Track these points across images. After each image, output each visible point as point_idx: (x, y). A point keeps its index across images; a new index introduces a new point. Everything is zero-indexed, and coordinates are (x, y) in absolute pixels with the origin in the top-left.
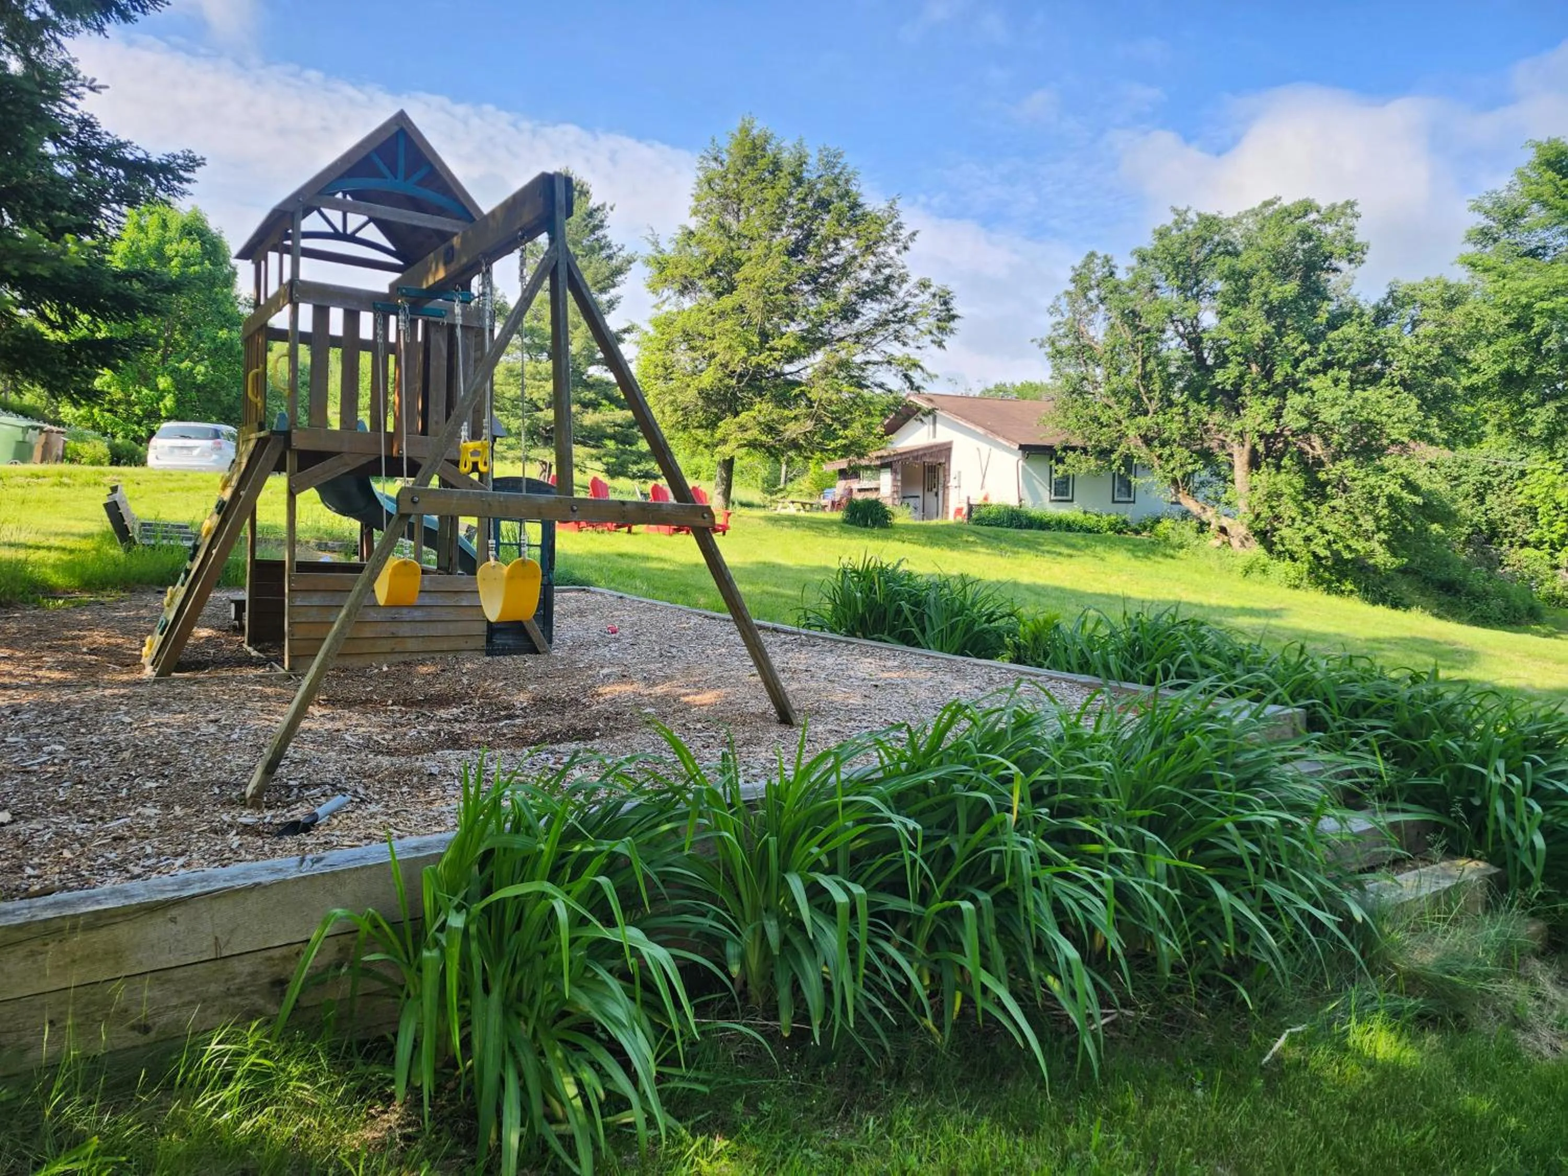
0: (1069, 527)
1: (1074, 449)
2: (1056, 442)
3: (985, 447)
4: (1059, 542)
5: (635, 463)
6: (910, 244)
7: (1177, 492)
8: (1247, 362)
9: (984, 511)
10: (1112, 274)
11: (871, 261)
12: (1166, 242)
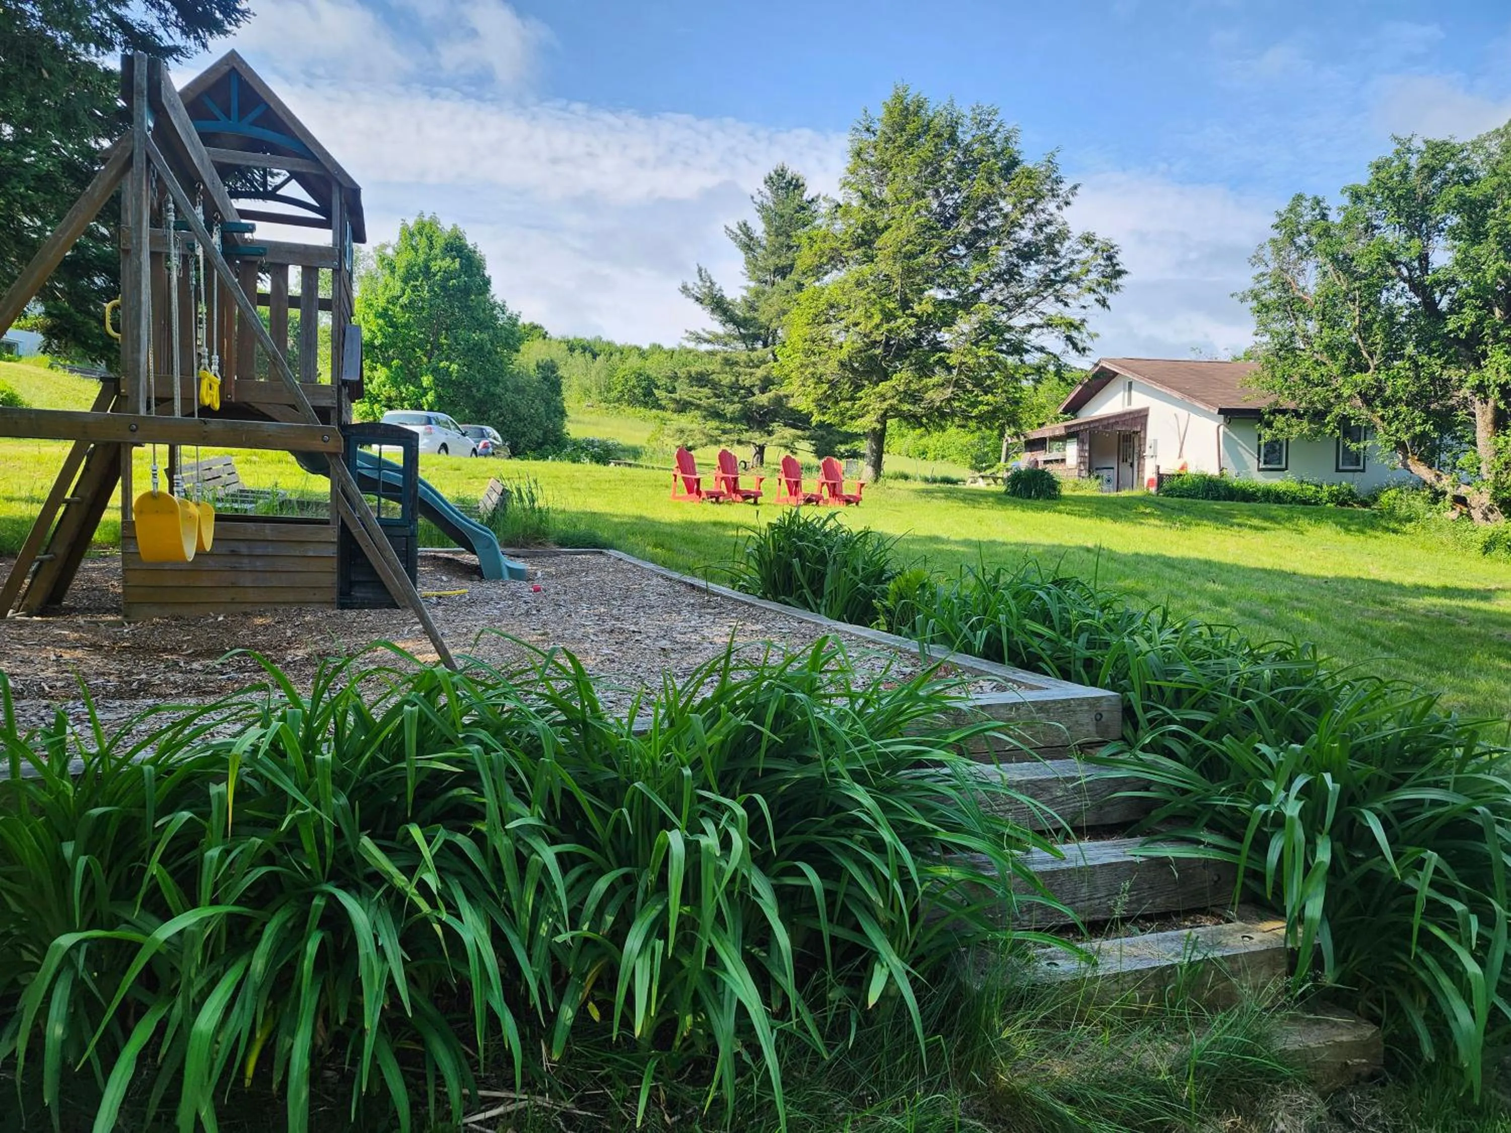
0: (1277, 497)
1: (1284, 412)
2: (1263, 404)
3: (1183, 413)
4: (1256, 514)
5: (841, 443)
6: (1071, 198)
7: (1406, 457)
8: (1488, 306)
9: (1176, 482)
10: (1324, 217)
11: (1030, 221)
12: (1383, 175)
